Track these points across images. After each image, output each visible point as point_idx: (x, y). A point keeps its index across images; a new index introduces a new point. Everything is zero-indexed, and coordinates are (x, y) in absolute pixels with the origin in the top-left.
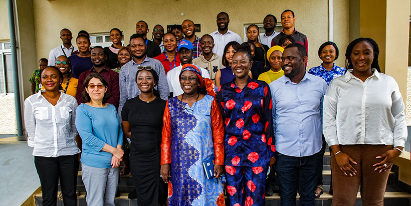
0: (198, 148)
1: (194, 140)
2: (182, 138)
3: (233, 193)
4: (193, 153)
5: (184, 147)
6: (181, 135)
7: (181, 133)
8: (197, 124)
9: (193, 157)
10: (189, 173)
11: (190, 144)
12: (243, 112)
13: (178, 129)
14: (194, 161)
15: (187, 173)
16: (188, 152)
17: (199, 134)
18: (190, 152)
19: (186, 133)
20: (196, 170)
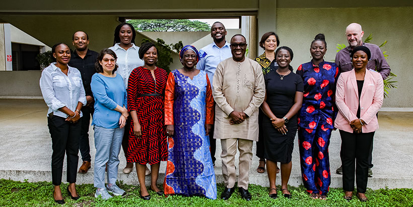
0: (199, 111)
1: (197, 105)
2: (188, 104)
3: (308, 148)
4: (196, 114)
5: (189, 110)
6: (187, 101)
7: (187, 99)
8: (199, 94)
9: (196, 118)
10: (192, 130)
11: (194, 108)
12: (322, 88)
13: (185, 97)
14: (197, 121)
15: (191, 130)
16: (192, 114)
17: (200, 101)
18: (194, 114)
19: (191, 99)
20: (198, 127)
